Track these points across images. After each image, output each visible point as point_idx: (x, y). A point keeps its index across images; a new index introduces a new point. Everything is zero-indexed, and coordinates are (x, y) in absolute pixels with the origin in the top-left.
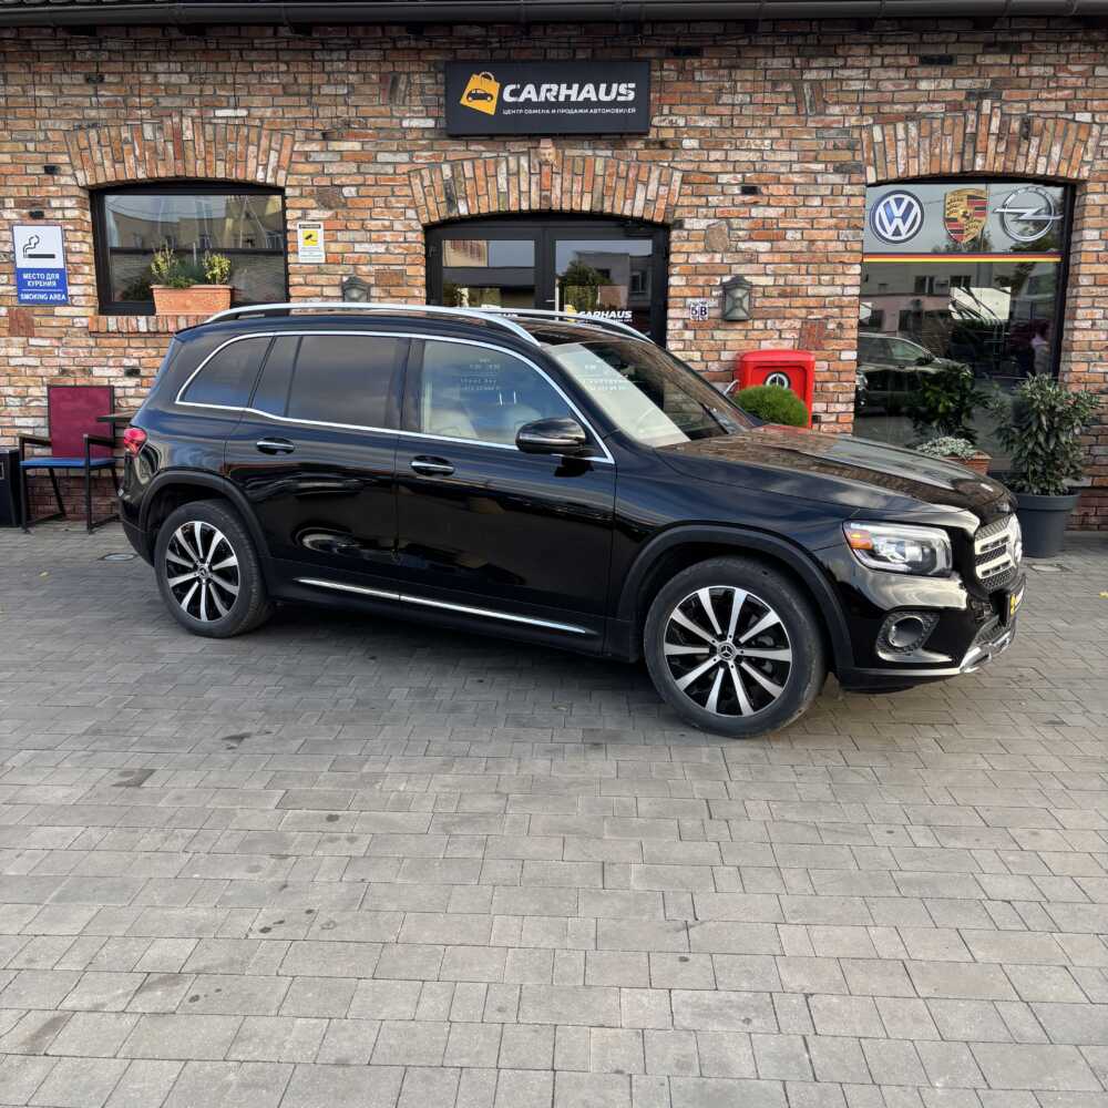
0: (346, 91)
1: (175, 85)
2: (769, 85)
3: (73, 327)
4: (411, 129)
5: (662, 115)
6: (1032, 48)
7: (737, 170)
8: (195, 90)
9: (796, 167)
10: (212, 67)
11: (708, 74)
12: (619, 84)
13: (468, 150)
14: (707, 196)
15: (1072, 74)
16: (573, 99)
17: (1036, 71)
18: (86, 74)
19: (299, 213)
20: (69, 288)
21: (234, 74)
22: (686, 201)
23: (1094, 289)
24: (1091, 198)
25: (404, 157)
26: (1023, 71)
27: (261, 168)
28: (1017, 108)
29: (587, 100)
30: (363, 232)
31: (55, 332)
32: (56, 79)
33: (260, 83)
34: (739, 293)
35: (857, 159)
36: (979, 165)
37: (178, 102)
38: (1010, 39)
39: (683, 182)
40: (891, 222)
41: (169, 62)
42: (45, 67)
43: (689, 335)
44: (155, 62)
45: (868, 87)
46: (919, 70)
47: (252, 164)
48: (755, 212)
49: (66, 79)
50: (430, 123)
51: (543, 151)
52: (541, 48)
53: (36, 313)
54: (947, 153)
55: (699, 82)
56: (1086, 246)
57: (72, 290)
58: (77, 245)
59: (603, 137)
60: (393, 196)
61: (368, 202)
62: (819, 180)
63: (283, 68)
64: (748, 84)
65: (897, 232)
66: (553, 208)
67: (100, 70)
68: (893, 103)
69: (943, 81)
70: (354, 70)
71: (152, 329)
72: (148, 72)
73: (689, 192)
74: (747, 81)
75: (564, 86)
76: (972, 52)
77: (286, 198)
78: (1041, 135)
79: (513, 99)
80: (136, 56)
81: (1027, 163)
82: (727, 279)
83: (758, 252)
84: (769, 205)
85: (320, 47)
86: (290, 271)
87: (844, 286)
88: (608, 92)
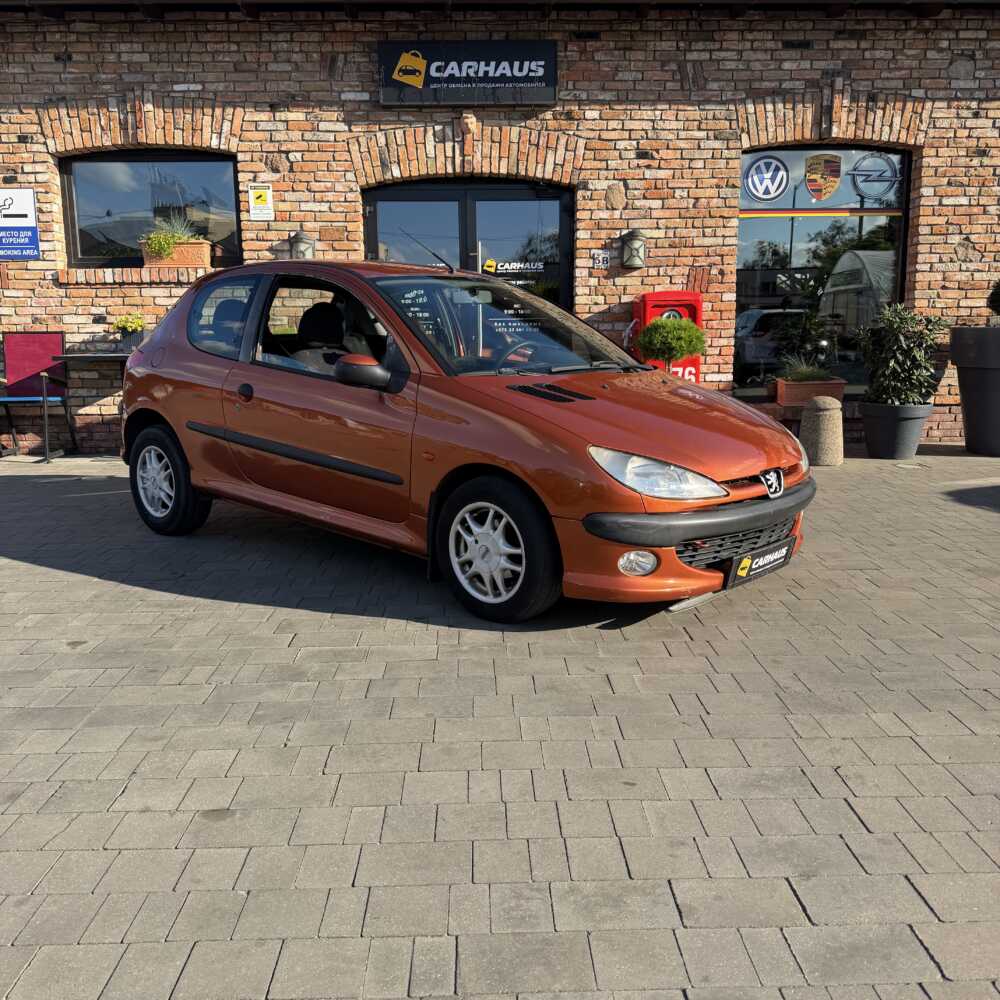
0: (290, 69)
1: (136, 63)
2: (657, 65)
3: (44, 279)
4: (350, 101)
5: (567, 89)
6: (875, 35)
7: (633, 137)
8: (154, 67)
9: (683, 134)
10: (171, 46)
11: (606, 54)
12: (530, 62)
13: (399, 120)
14: (607, 161)
15: (908, 56)
16: (491, 74)
17: (878, 54)
18: (55, 53)
19: (251, 176)
20: (40, 244)
21: (189, 53)
22: (587, 165)
23: (931, 237)
24: (925, 161)
25: (343, 127)
26: (867, 54)
27: (214, 136)
28: (864, 86)
29: (503, 75)
30: (307, 193)
31: (28, 285)
32: (29, 58)
33: (213, 61)
34: (637, 244)
35: (734, 127)
36: (836, 132)
37: (139, 77)
38: (857, 27)
39: (585, 148)
40: (761, 184)
41: (132, 42)
42: (18, 47)
43: (593, 281)
44: (119, 43)
45: (741, 67)
46: (782, 53)
47: (207, 131)
48: (648, 174)
49: (38, 58)
50: (366, 96)
51: (466, 120)
52: (461, 31)
53: (10, 267)
54: (808, 123)
55: (599, 62)
56: (923, 201)
57: (43, 246)
58: (48, 205)
59: (517, 109)
60: (334, 160)
61: (312, 166)
62: (702, 146)
63: (234, 47)
64: (641, 63)
65: (767, 192)
66: (475, 171)
67: (69, 49)
68: (762, 80)
69: (802, 62)
70: (297, 49)
71: (117, 281)
72: (112, 52)
73: (592, 157)
74: (640, 61)
75: (482, 63)
76: (825, 38)
77: (238, 162)
78: (884, 109)
79: (438, 75)
80: (101, 38)
81: (873, 131)
82: (625, 232)
83: (650, 209)
84: (659, 168)
85: (267, 30)
86: (243, 228)
87: (723, 236)
88: (521, 70)
